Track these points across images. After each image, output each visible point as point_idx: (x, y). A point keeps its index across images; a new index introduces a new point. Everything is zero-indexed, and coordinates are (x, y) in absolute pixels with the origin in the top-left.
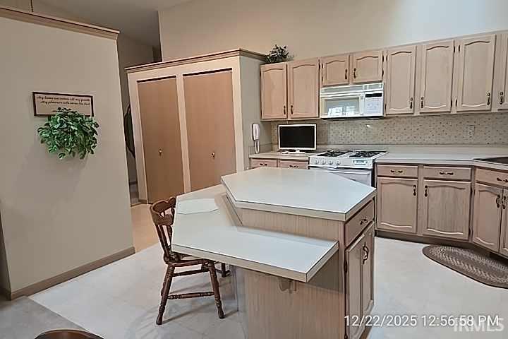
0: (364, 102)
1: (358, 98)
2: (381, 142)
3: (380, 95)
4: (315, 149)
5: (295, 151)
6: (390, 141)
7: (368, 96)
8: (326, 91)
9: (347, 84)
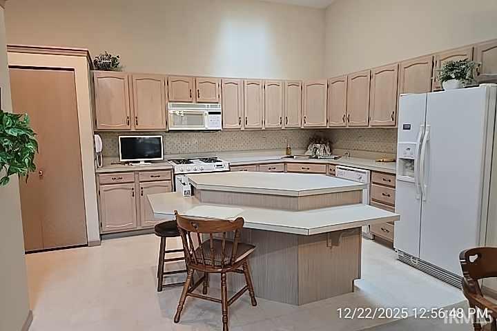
0: (208, 118)
1: (202, 115)
2: (210, 150)
3: (219, 113)
4: (162, 159)
5: (139, 162)
6: (217, 149)
7: (210, 113)
8: (173, 106)
9: (191, 102)
